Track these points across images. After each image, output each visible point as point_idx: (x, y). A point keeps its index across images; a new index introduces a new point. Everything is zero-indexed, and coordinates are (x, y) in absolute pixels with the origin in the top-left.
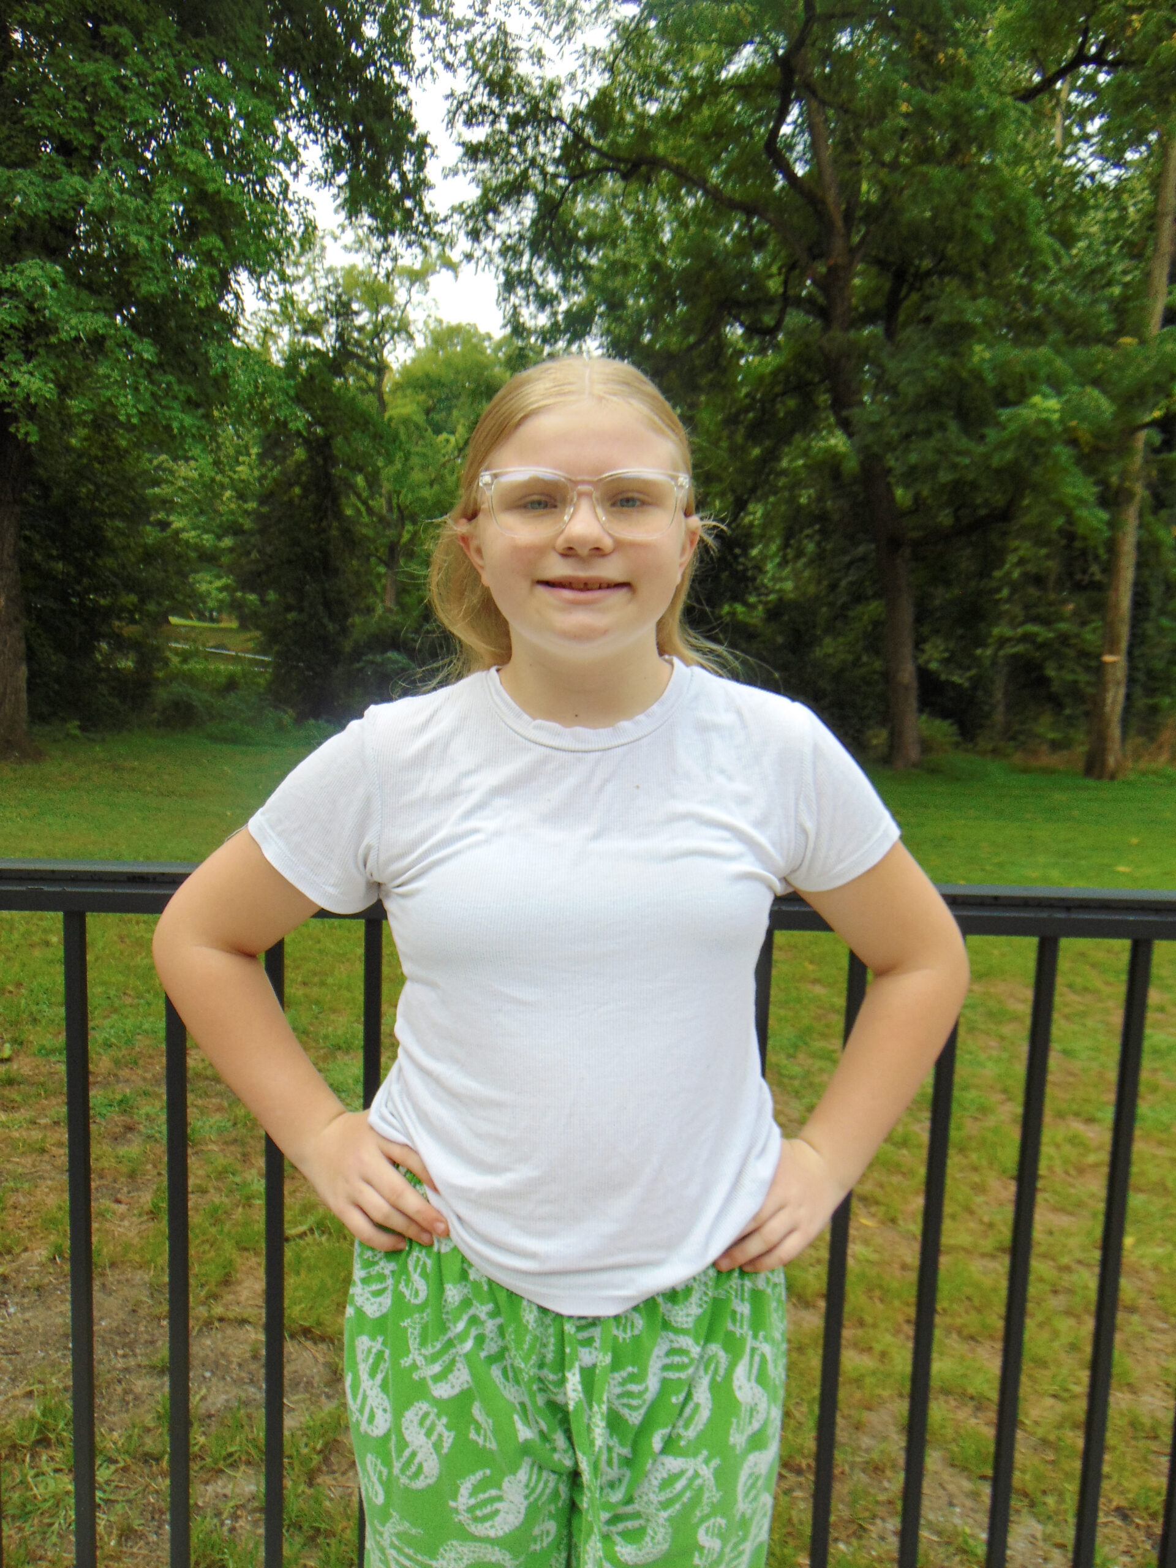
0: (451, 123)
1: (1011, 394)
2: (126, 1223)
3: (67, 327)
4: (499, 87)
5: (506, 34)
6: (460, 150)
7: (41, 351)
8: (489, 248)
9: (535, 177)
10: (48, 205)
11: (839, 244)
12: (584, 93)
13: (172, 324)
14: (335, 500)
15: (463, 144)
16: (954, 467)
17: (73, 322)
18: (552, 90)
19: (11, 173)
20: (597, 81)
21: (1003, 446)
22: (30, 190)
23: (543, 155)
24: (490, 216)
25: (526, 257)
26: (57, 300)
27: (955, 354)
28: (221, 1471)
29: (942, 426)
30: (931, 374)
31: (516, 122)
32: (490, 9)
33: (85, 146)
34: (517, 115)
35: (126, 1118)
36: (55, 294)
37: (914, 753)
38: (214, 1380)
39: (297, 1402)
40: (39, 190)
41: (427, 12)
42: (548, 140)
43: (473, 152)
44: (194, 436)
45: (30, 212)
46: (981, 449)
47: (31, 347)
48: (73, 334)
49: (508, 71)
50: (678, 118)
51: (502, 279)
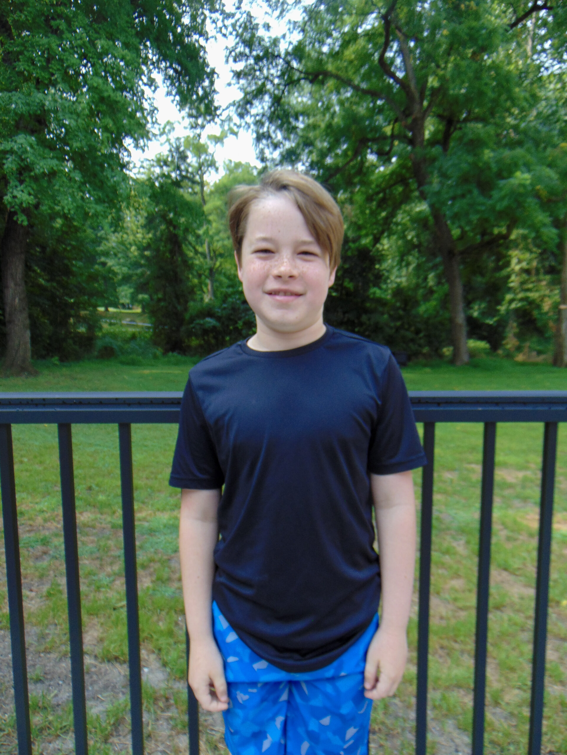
0: (227, 61)
1: (505, 174)
2: (33, 602)
3: (38, 167)
4: (249, 43)
5: (251, 17)
6: (232, 74)
7: (27, 180)
8: (248, 122)
9: (269, 86)
10: (28, 108)
11: (417, 107)
12: (290, 43)
13: (90, 162)
14: (180, 247)
15: (233, 71)
16: (478, 212)
17: (42, 164)
18: (275, 42)
19: (10, 94)
20: (296, 37)
21: (502, 199)
22: (19, 102)
23: (272, 75)
24: (248, 106)
25: (267, 124)
26: (33, 154)
27: (475, 155)
28: (59, 736)
29: (470, 192)
30: (464, 166)
31: (258, 59)
32: (242, 5)
33: (46, 79)
34: (258, 56)
35: (45, 548)
36: (32, 151)
37: (465, 358)
38: (64, 685)
39: (106, 697)
40: (24, 101)
41: (213, 10)
42: (273, 67)
43: (238, 75)
44: (102, 216)
45: (19, 112)
46: (490, 202)
47: (22, 178)
48: (42, 170)
49: (253, 35)
50: (337, 53)
51: (255, 135)
